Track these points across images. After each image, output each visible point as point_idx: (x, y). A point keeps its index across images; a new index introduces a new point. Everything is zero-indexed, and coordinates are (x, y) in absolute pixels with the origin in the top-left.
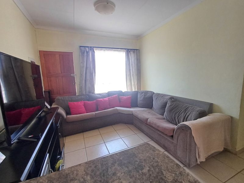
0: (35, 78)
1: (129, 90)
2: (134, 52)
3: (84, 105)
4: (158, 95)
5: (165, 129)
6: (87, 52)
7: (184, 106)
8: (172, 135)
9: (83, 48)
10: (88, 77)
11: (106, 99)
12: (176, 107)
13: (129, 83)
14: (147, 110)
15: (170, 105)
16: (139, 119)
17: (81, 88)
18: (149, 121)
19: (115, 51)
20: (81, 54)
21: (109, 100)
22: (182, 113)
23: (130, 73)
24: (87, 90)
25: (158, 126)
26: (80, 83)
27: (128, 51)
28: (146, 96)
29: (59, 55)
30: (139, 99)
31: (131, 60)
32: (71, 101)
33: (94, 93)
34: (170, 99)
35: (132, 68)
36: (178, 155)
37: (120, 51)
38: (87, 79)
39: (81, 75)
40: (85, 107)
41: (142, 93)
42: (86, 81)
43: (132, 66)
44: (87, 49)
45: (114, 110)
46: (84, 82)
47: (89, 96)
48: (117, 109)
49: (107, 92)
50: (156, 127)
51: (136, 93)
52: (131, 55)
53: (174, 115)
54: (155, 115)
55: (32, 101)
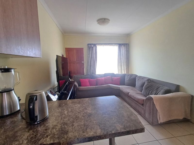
0: (63, 64)
1: (120, 73)
2: (124, 46)
3: (89, 81)
4: (140, 77)
5: (139, 99)
6: (92, 48)
7: (156, 86)
8: (143, 103)
9: (89, 45)
10: (92, 64)
11: (103, 78)
12: (151, 86)
13: (120, 68)
14: (131, 87)
15: (146, 84)
16: (123, 93)
17: (87, 71)
18: (129, 94)
19: (110, 45)
20: (88, 49)
21: (105, 79)
22: (154, 90)
23: (121, 61)
24: (91, 72)
25: (135, 98)
26: (87, 67)
27: (120, 45)
28: (131, 78)
29: (76, 50)
30: (126, 80)
31: (122, 51)
32: (81, 78)
33: (95, 74)
34: (147, 80)
35: (123, 57)
36: (146, 116)
37: (114, 45)
38: (91, 64)
39: (88, 62)
40: (89, 82)
41: (128, 75)
42: (90, 66)
43: (122, 56)
44: (92, 45)
45: (107, 86)
46: (89, 66)
47: (92, 75)
48: (109, 85)
49: (104, 74)
50: (133, 98)
51: (124, 75)
52: (122, 48)
53: (148, 91)
54: (136, 91)
55: (61, 77)
